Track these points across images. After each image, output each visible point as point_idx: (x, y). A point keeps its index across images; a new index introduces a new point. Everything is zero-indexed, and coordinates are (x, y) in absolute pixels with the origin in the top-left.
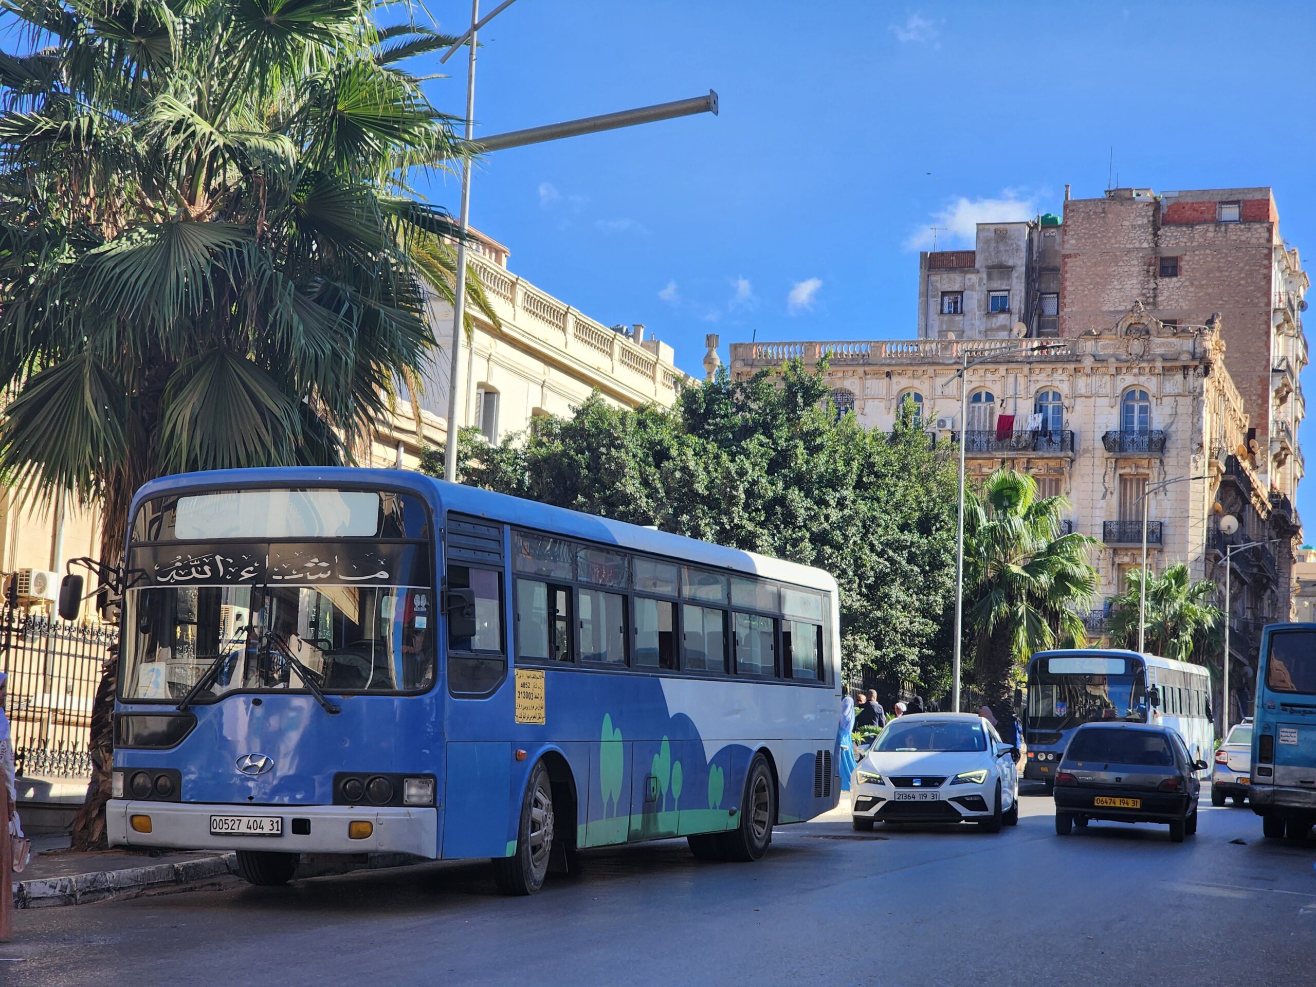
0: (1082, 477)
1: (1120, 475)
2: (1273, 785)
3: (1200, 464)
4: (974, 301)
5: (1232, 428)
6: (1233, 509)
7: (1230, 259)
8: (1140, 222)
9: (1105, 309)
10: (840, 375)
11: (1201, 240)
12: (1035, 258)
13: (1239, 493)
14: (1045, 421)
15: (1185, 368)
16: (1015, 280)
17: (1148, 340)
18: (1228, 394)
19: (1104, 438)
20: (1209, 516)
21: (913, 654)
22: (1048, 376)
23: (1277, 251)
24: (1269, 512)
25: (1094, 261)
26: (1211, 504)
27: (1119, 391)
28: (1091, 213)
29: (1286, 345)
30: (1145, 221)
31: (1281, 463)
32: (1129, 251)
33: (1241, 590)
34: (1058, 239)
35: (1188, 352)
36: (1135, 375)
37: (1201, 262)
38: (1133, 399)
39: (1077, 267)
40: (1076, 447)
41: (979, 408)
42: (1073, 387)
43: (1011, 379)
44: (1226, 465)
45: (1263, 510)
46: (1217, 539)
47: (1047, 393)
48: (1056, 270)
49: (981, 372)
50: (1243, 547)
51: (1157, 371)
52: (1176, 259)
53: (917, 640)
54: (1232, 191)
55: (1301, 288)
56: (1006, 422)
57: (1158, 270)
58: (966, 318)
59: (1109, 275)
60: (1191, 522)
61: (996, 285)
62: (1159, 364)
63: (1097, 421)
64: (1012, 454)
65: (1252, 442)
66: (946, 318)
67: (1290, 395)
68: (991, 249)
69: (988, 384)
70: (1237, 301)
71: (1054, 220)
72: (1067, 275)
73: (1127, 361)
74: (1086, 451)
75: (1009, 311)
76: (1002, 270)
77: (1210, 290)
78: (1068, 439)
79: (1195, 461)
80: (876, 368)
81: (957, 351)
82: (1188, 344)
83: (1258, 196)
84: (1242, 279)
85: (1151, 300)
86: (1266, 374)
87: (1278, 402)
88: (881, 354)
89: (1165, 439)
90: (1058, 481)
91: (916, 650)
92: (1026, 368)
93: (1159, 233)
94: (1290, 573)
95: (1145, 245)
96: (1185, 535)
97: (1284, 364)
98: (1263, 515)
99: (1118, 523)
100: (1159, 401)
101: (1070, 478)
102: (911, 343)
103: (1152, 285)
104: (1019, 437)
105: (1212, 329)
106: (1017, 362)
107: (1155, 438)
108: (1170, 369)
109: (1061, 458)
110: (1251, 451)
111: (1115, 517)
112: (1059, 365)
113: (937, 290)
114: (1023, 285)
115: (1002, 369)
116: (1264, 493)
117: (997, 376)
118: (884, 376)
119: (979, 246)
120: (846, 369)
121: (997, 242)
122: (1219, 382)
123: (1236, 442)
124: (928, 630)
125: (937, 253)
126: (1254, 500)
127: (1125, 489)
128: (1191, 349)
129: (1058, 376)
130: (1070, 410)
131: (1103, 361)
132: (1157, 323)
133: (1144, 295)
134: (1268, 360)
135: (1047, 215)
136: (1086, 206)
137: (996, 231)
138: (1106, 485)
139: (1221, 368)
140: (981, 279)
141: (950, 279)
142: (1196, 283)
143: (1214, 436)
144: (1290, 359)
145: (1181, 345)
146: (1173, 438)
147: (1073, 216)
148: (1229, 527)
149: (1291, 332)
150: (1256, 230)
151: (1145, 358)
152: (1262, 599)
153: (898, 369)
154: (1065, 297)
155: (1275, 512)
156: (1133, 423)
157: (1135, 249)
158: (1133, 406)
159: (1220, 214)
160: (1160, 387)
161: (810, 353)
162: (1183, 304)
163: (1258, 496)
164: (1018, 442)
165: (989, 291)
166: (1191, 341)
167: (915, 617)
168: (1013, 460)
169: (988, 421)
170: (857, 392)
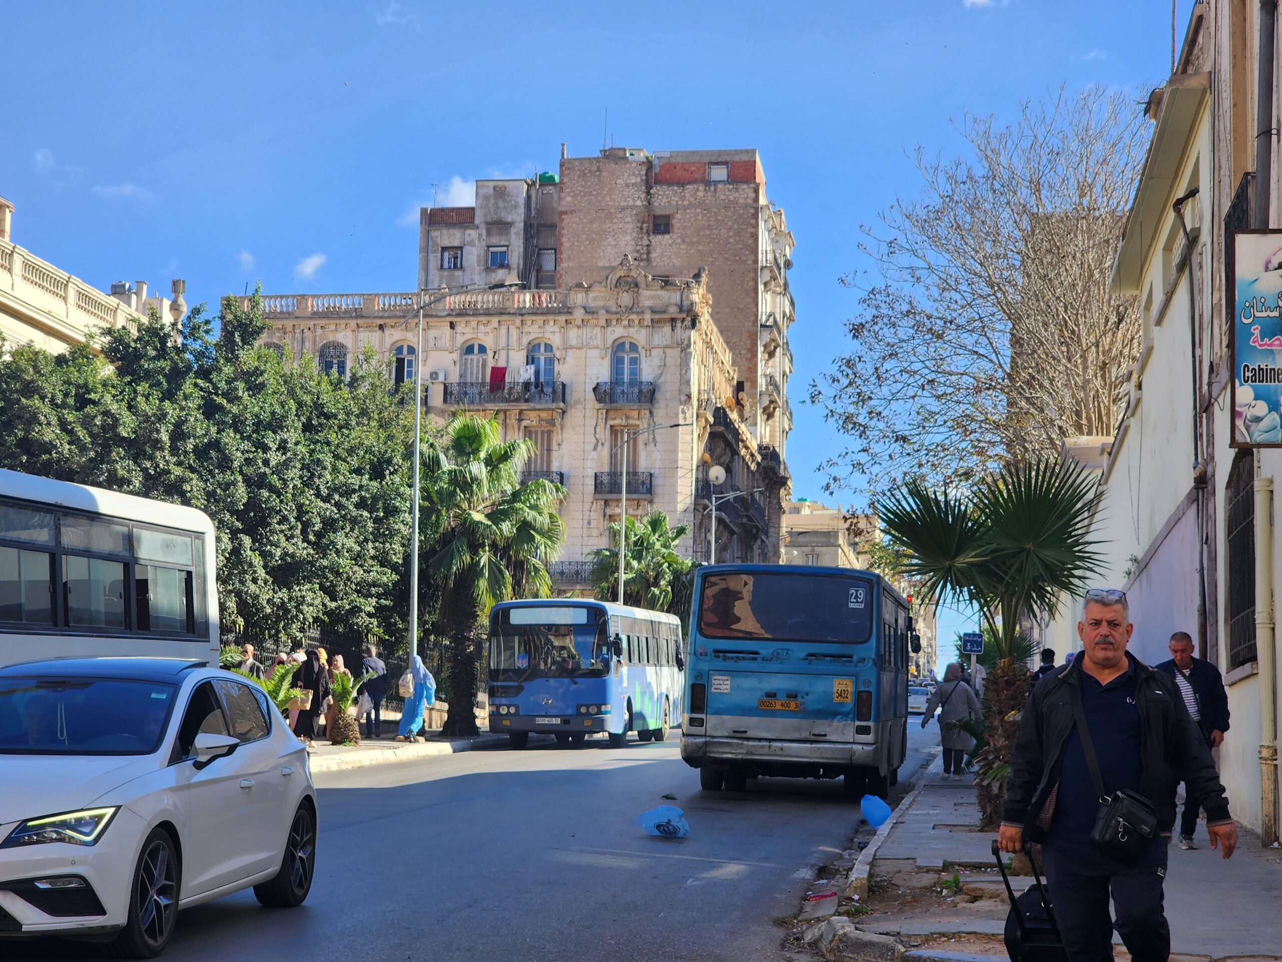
0: (574, 428)
1: (611, 426)
2: (705, 736)
3: (688, 415)
4: (473, 256)
5: (720, 381)
6: (722, 460)
7: (719, 218)
8: (633, 181)
9: (600, 264)
10: (333, 327)
11: (691, 199)
12: (533, 214)
13: (728, 444)
14: (537, 373)
15: (673, 320)
16: (513, 236)
17: (637, 292)
18: (715, 347)
19: (595, 389)
20: (698, 467)
21: (369, 605)
22: (540, 327)
23: (764, 210)
24: (758, 464)
25: (589, 217)
26: (700, 455)
27: (609, 343)
28: (587, 171)
29: (774, 302)
30: (639, 180)
31: (770, 416)
32: (623, 209)
33: (730, 540)
34: (555, 196)
35: (676, 305)
36: (624, 327)
37: (692, 220)
38: (623, 350)
39: (573, 223)
40: (568, 398)
41: (472, 360)
42: (564, 339)
43: (503, 331)
44: (714, 416)
45: (753, 461)
46: (704, 489)
47: (539, 345)
48: (553, 226)
49: (474, 324)
50: (731, 495)
51: (646, 323)
52: (668, 218)
53: (373, 590)
54: (720, 153)
55: (787, 247)
56: (499, 374)
57: (651, 227)
58: (467, 273)
59: (604, 231)
60: (680, 472)
61: (495, 240)
62: (648, 316)
63: (588, 372)
64: (503, 406)
65: (741, 395)
66: (446, 273)
67: (778, 350)
68: (491, 205)
69: (481, 336)
70: (726, 259)
71: (552, 178)
72: (564, 232)
73: (617, 313)
74: (577, 402)
75: (508, 267)
76: (500, 226)
77: (701, 248)
78: (560, 391)
79: (683, 412)
80: (369, 321)
81: (450, 303)
82: (675, 297)
83: (745, 158)
84: (731, 237)
85: (645, 256)
86: (754, 329)
87: (767, 356)
88: (374, 306)
89: (654, 390)
90: (549, 433)
91: (373, 601)
92: (518, 320)
93: (652, 191)
94: (779, 523)
95: (639, 203)
96: (674, 486)
97: (771, 319)
98: (753, 467)
99: (610, 474)
100: (648, 352)
101: (562, 429)
102: (404, 296)
103: (646, 242)
104: (511, 389)
105: (698, 282)
106: (509, 314)
107: (645, 389)
108: (659, 321)
109: (553, 410)
110: (739, 403)
111: (606, 469)
112: (551, 317)
113: (438, 245)
114: (522, 241)
115: (494, 321)
116: (754, 445)
117: (489, 328)
118: (377, 329)
119: (479, 202)
120: (338, 322)
121: (496, 199)
122: (706, 335)
123: (725, 394)
124: (385, 579)
125: (438, 210)
126: (743, 452)
127: (616, 440)
128: (679, 302)
129: (550, 327)
130: (561, 361)
131: (593, 313)
132: (645, 276)
133: (638, 251)
134: (757, 316)
135: (545, 173)
136: (581, 164)
137: (495, 188)
138: (598, 436)
139: (708, 321)
140: (480, 235)
141: (450, 235)
142: (687, 240)
143: (702, 388)
144: (777, 316)
145: (669, 298)
146: (663, 389)
147: (569, 174)
148: (717, 478)
149: (778, 290)
150: (743, 190)
151: (634, 310)
152: (752, 549)
153: (391, 322)
154: (562, 253)
155: (764, 464)
156: (623, 374)
157: (628, 207)
158: (623, 358)
159: (709, 174)
160: (649, 338)
161: (303, 306)
162: (676, 261)
163: (747, 448)
164: (510, 394)
165: (488, 247)
166: (678, 294)
167: (372, 566)
168: (505, 411)
169: (482, 374)
170: (349, 343)
